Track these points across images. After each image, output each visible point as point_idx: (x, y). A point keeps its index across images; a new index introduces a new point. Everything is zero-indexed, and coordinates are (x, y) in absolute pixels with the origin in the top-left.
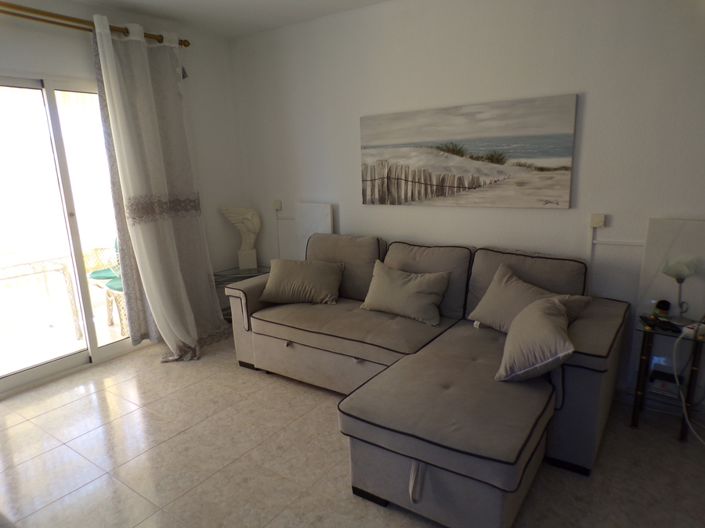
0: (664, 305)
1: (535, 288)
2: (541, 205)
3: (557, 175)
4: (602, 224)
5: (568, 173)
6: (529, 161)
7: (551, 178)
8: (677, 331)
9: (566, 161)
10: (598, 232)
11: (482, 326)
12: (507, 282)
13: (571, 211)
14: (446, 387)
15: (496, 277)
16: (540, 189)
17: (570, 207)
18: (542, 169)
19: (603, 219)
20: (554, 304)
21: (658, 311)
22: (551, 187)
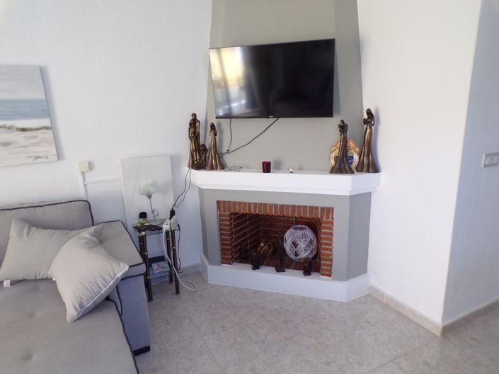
0: (143, 215)
1: (58, 231)
2: (31, 160)
3: (41, 134)
4: (88, 169)
5: (50, 131)
6: (9, 123)
7: (36, 137)
8: (159, 229)
9: (45, 122)
10: (87, 175)
11: (13, 283)
12: (28, 234)
13: (60, 162)
14: (28, 357)
15: (13, 233)
16: (27, 147)
17: (59, 159)
18: (24, 130)
19: (88, 165)
20: (86, 238)
21: (141, 220)
22: (37, 144)
